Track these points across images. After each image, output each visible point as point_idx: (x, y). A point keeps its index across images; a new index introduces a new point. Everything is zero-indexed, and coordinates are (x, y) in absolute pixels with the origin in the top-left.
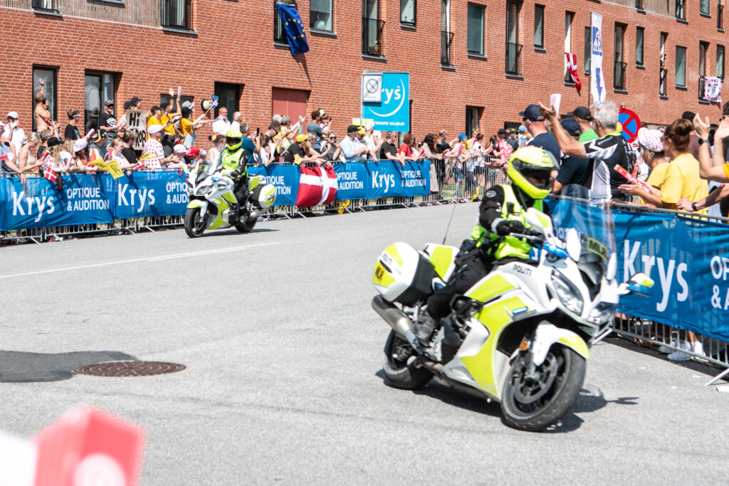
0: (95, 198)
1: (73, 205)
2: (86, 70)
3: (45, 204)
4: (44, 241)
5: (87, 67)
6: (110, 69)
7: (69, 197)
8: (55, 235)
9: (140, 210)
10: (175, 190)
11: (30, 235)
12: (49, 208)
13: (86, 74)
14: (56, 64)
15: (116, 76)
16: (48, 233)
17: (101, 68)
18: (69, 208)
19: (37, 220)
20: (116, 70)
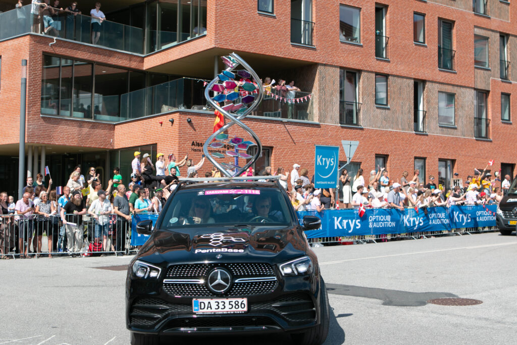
0: (443, 218)
1: (432, 221)
2: (439, 159)
3: (419, 221)
4: (418, 238)
5: (439, 157)
6: (450, 158)
7: (430, 218)
8: (424, 235)
9: (464, 224)
10: (481, 214)
11: (411, 235)
12: (421, 223)
13: (439, 161)
14: (425, 156)
15: (453, 161)
16: (420, 234)
17: (446, 158)
18: (430, 223)
19: (415, 229)
20: (453, 158)
